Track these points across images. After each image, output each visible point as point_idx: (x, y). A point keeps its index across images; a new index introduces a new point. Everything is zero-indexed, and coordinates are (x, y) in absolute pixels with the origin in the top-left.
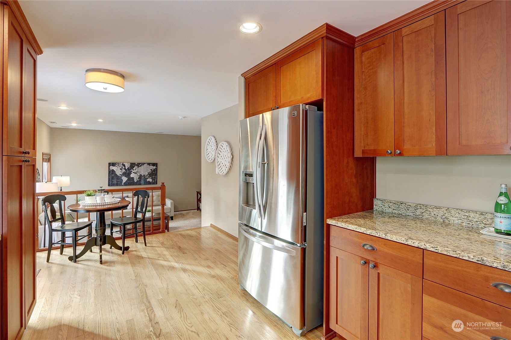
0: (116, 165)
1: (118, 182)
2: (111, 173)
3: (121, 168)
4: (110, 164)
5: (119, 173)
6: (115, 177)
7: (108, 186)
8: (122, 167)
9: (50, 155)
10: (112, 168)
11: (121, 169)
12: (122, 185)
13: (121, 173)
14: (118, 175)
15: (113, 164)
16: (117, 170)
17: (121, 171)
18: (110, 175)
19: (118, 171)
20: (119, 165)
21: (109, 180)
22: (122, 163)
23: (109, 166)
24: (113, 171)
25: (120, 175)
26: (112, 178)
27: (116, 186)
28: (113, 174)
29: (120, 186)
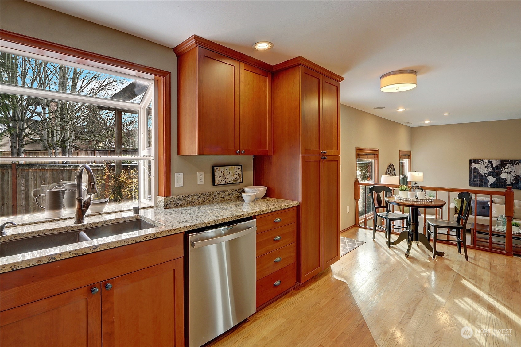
0: (479, 162)
1: (483, 182)
2: (474, 172)
3: (486, 165)
4: (471, 161)
5: (484, 171)
6: (478, 176)
7: (469, 186)
8: (488, 165)
9: (411, 152)
10: (474, 165)
11: (486, 167)
12: (489, 187)
13: (486, 172)
14: (482, 173)
15: (476, 161)
16: (480, 168)
17: (486, 169)
18: (472, 173)
19: (482, 169)
20: (483, 162)
21: (470, 180)
22: (487, 160)
23: (470, 163)
24: (475, 168)
25: (485, 174)
26: (475, 177)
27: (479, 186)
28: (476, 172)
29: (485, 187)
